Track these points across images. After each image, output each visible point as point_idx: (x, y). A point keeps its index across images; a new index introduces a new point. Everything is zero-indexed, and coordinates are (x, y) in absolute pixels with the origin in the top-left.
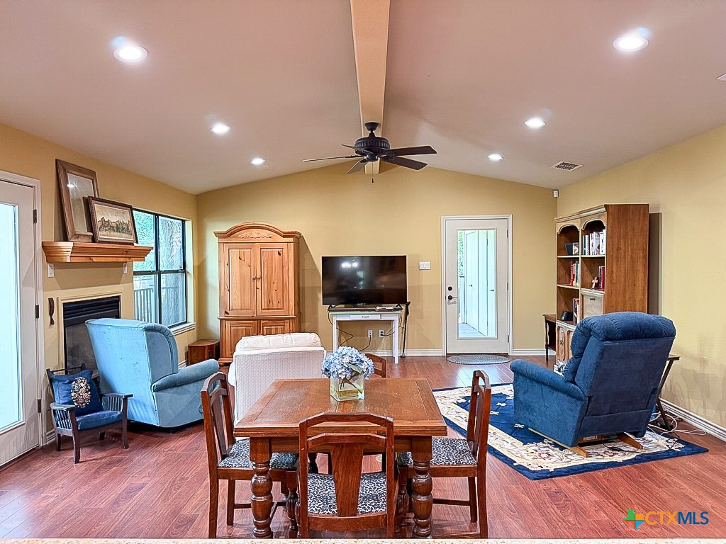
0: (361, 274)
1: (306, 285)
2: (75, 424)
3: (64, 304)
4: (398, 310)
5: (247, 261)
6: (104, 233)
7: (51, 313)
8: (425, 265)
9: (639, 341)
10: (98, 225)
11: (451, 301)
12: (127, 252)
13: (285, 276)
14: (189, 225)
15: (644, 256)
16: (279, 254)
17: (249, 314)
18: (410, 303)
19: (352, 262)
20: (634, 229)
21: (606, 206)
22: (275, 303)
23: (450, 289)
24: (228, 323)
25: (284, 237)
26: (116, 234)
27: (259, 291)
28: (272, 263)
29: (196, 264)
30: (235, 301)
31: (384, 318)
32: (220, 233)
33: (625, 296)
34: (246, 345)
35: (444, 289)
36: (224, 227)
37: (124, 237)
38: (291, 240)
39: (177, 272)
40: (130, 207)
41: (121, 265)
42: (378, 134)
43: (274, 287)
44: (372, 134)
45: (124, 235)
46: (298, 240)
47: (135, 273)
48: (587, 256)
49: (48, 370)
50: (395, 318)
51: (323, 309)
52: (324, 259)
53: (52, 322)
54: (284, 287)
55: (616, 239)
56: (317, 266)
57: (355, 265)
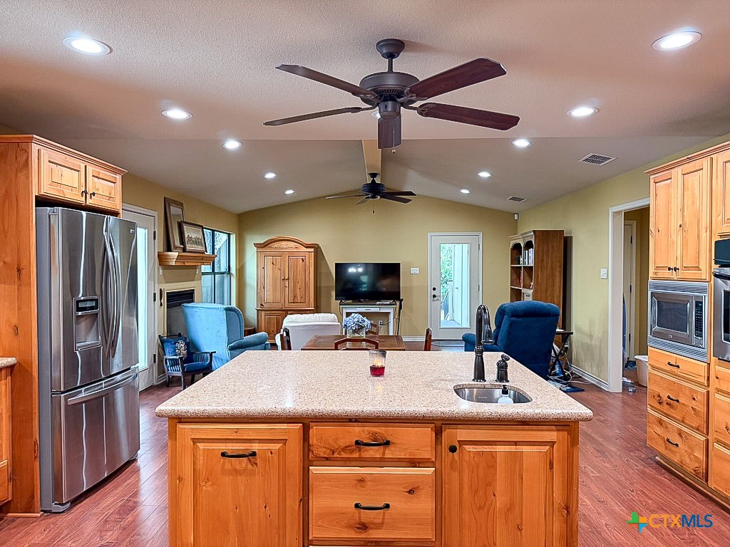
0: (365, 279)
1: (322, 285)
2: (183, 368)
3: (167, 293)
4: (393, 305)
5: (278, 266)
6: (190, 245)
7: (161, 300)
8: (415, 270)
9: (534, 319)
10: (186, 240)
11: (435, 299)
12: (202, 258)
13: (307, 278)
14: (233, 237)
15: (560, 266)
16: (303, 261)
17: (279, 306)
18: (402, 300)
19: (357, 268)
20: (553, 247)
21: (534, 231)
22: (299, 298)
23: (434, 289)
24: (263, 313)
25: (307, 247)
26: (196, 246)
27: (287, 289)
28: (297, 268)
29: (238, 268)
30: (269, 296)
31: (382, 311)
32: (258, 244)
33: (547, 294)
34: (290, 320)
35: (430, 289)
36: (262, 240)
37: (200, 248)
38: (312, 250)
39: (223, 273)
40: (202, 227)
41: (195, 267)
42: (378, 180)
43: (299, 286)
44: (373, 181)
45: (200, 247)
46: (317, 249)
47: (203, 274)
48: (526, 265)
49: (159, 336)
50: (390, 310)
51: (335, 303)
52: (337, 265)
53: (161, 305)
54: (306, 286)
55: (541, 254)
56: (331, 271)
57: (360, 270)
